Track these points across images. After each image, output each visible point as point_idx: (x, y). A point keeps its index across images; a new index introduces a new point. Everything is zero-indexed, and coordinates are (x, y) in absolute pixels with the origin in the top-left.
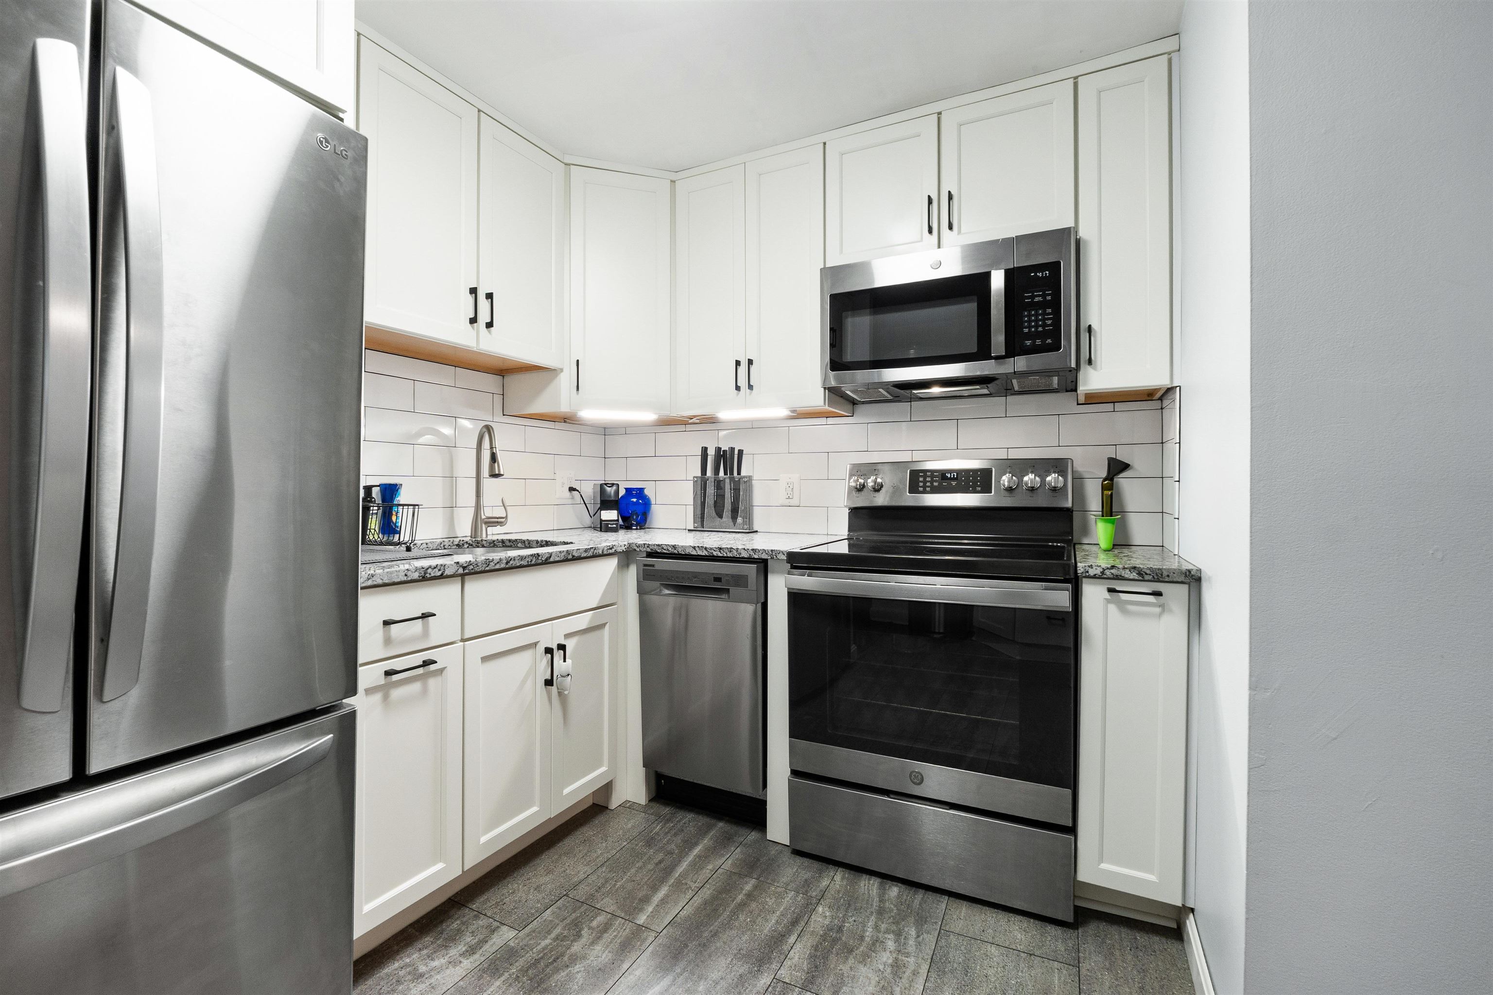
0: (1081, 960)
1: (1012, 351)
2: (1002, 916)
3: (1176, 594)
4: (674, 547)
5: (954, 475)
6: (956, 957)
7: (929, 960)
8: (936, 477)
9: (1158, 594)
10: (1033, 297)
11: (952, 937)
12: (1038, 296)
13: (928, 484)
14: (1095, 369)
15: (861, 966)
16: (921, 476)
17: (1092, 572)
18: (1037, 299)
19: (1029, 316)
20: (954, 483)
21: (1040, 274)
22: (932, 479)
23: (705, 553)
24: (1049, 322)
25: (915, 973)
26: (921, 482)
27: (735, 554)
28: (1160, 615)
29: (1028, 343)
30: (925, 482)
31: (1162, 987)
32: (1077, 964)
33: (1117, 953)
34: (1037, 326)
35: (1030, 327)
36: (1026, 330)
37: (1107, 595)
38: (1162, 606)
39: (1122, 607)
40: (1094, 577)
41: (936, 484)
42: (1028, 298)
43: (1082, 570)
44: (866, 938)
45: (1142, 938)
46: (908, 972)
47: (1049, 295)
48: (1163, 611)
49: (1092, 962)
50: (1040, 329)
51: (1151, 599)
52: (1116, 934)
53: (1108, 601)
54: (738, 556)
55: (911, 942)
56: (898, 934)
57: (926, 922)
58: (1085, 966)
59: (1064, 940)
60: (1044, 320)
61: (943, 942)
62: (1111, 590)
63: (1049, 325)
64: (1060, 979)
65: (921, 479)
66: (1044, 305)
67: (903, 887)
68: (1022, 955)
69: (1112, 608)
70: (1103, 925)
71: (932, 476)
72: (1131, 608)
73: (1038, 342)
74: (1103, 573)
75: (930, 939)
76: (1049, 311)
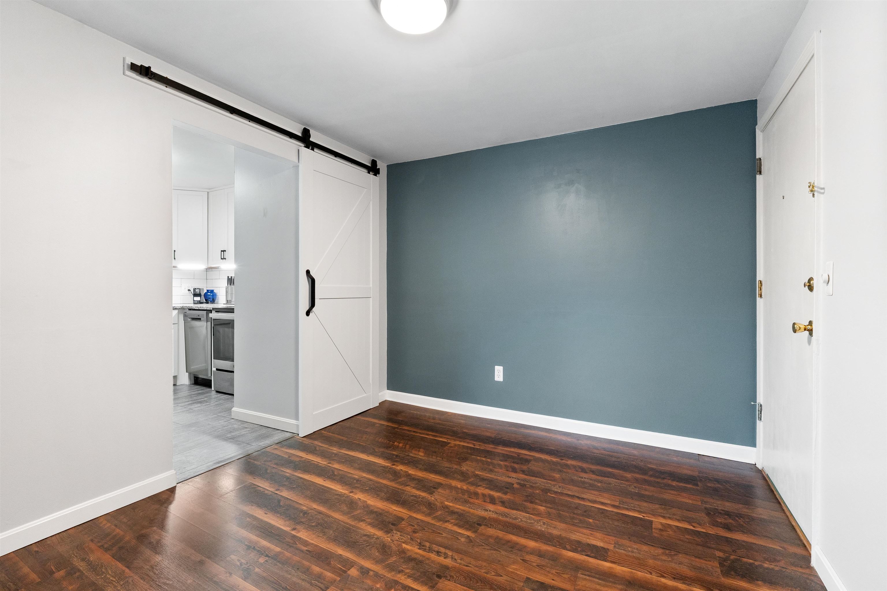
4: (192, 307)
23: (197, 309)
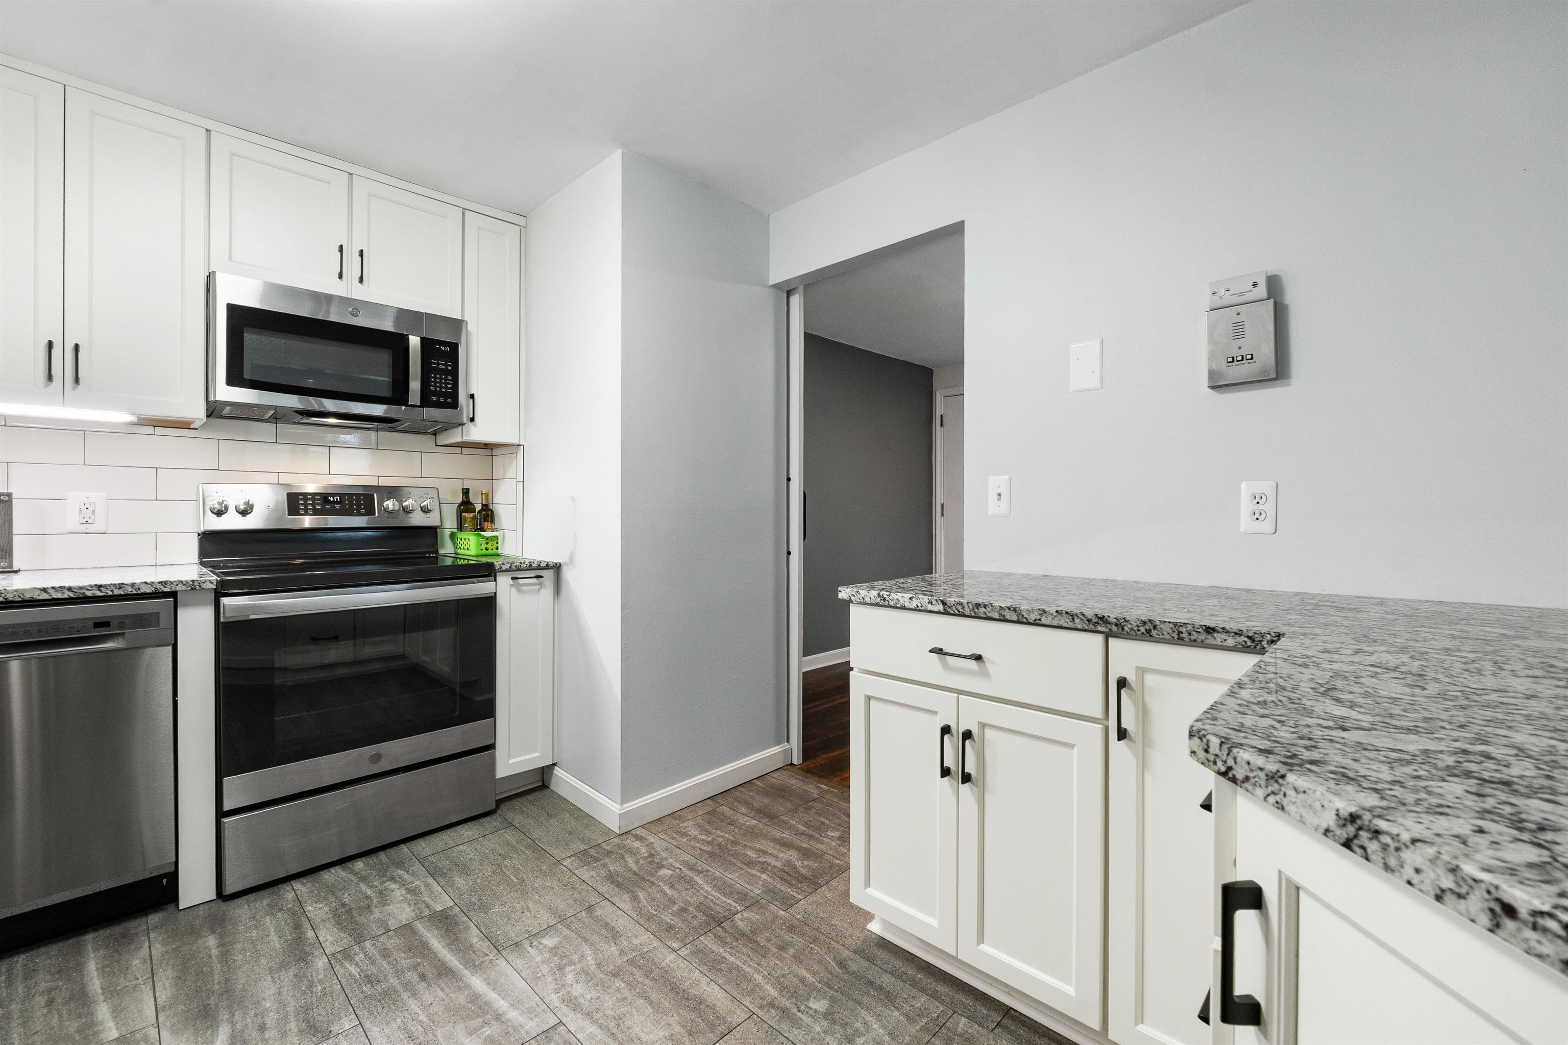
0: (512, 822)
1: (425, 402)
2: (450, 832)
3: (548, 575)
5: (337, 499)
6: (444, 863)
7: (429, 876)
8: (318, 500)
9: (538, 577)
10: (438, 364)
11: (429, 858)
12: (442, 364)
13: (310, 507)
14: (475, 426)
15: (387, 907)
16: (301, 499)
17: (504, 568)
18: (441, 367)
19: (435, 378)
20: (338, 506)
21: (443, 348)
22: (314, 502)
24: (450, 386)
25: (427, 885)
26: (302, 504)
27: (129, 590)
28: (539, 590)
29: (434, 398)
30: (306, 505)
31: (555, 808)
32: (511, 825)
33: (524, 809)
34: (441, 387)
35: (435, 386)
36: (433, 388)
37: (511, 582)
38: (540, 584)
39: (519, 588)
40: (506, 571)
41: (318, 507)
42: (434, 363)
43: (499, 567)
44: (372, 895)
45: (531, 797)
46: (423, 889)
47: (449, 365)
48: (541, 587)
49: (517, 820)
50: (443, 390)
51: (535, 580)
52: (517, 803)
53: (511, 586)
54: (135, 592)
55: (406, 876)
56: (393, 879)
57: (403, 863)
58: (516, 823)
59: (495, 820)
60: (446, 384)
61: (427, 864)
62: (513, 578)
63: (450, 389)
64: (509, 835)
65: (301, 502)
66: (445, 372)
67: (364, 859)
68: (480, 839)
69: (513, 589)
70: (508, 803)
71: (313, 499)
72: (524, 588)
73: (442, 399)
74: (510, 567)
75: (417, 867)
76: (450, 378)
